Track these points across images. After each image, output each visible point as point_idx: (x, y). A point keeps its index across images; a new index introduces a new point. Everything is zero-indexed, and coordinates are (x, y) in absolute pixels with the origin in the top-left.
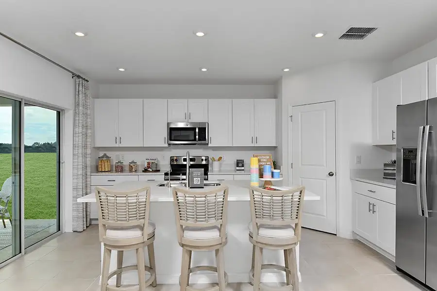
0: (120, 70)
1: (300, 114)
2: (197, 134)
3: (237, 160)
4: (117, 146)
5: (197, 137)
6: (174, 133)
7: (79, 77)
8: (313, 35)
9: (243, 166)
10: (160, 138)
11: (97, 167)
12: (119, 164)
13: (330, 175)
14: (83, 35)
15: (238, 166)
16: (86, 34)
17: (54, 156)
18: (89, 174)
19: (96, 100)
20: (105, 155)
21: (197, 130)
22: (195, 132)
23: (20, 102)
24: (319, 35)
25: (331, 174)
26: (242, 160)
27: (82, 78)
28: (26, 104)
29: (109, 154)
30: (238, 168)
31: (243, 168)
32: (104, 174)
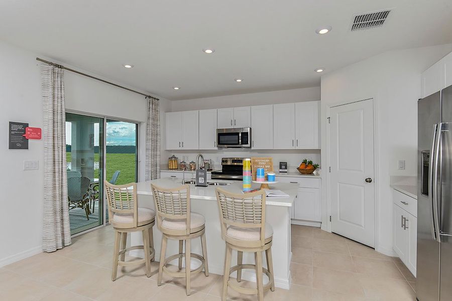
0: (175, 88)
1: (337, 115)
2: (240, 138)
3: (280, 163)
4: (180, 148)
5: (240, 141)
6: (223, 138)
7: (150, 97)
8: (317, 32)
9: (286, 168)
10: (211, 142)
11: (168, 166)
12: (183, 163)
13: (367, 181)
14: (130, 67)
15: (281, 168)
16: (132, 66)
17: (133, 156)
18: (158, 170)
19: (166, 113)
20: (174, 157)
21: (240, 135)
22: (239, 136)
23: (103, 119)
24: (324, 31)
25: (369, 181)
26: (284, 163)
27: (153, 98)
28: (108, 121)
29: (176, 155)
30: (281, 170)
31: (286, 170)
32: (171, 171)
